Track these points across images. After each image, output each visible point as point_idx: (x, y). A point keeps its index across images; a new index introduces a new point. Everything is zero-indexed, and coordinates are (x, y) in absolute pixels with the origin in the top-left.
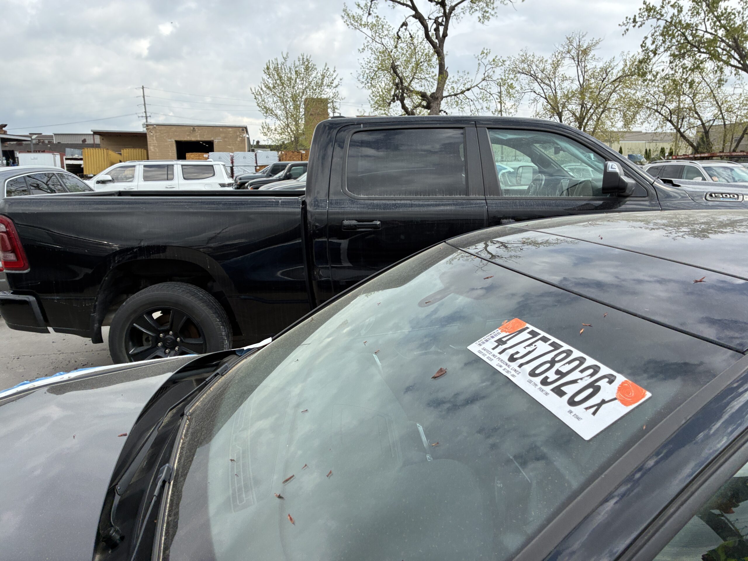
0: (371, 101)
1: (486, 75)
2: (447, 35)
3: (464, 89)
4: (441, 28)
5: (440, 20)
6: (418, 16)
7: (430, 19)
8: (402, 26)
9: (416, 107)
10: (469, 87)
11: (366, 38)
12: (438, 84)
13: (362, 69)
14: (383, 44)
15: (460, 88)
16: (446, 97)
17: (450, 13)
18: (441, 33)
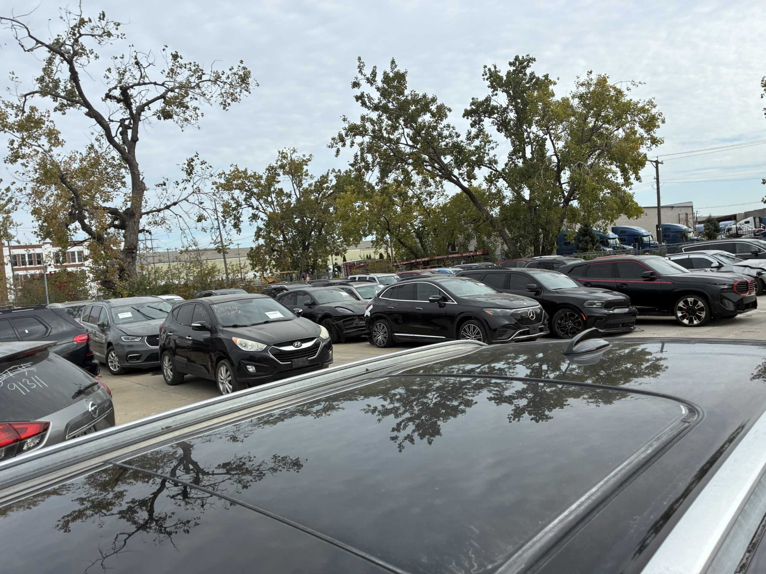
1: (195, 187)
2: (137, 140)
3: (169, 204)
4: (130, 132)
5: (127, 122)
6: (94, 115)
9: (105, 229)
10: (176, 201)
15: (164, 203)
16: (147, 213)
17: (140, 114)
18: (130, 137)
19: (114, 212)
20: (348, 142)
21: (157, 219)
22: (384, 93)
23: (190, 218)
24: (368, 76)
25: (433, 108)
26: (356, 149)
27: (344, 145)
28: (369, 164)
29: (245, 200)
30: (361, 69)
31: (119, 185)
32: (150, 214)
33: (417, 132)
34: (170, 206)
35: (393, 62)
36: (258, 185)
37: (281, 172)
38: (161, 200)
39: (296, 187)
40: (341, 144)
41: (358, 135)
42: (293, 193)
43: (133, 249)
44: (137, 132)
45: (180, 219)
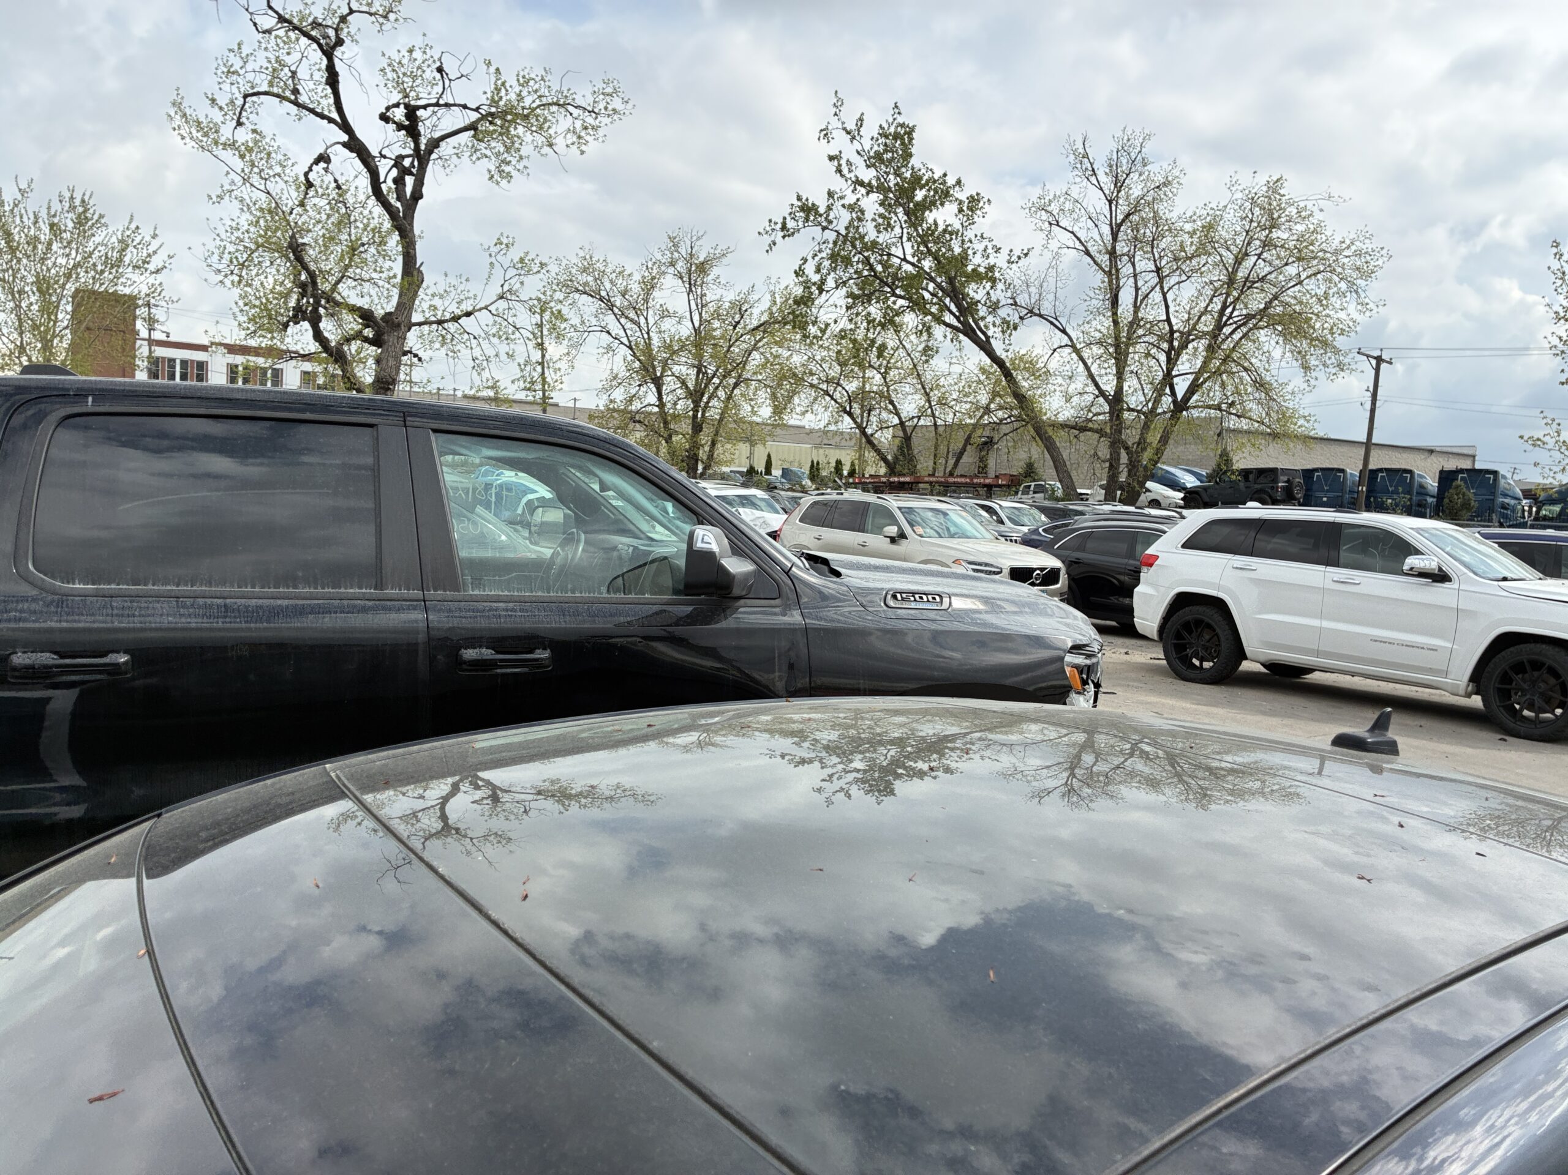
0: (238, 314)
1: (506, 288)
2: (421, 197)
3: (458, 312)
5: (407, 162)
6: (354, 145)
7: (385, 157)
8: (317, 161)
9: (348, 340)
11: (228, 173)
12: (400, 296)
13: (218, 242)
14: (268, 193)
16: (420, 324)
17: (430, 152)
18: (409, 189)
30: (837, 110)
32: (425, 326)
38: (446, 305)
43: (389, 384)
44: (422, 184)
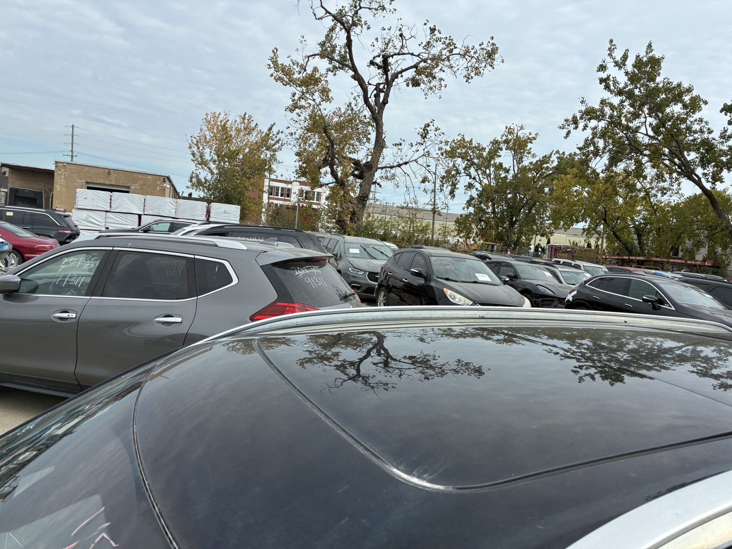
2: (387, 103)
3: (401, 162)
4: (382, 95)
5: (381, 87)
6: (357, 78)
7: (370, 84)
9: (347, 176)
10: (407, 160)
12: (373, 154)
15: (397, 161)
16: (382, 168)
17: (393, 80)
18: (381, 100)
19: (357, 163)
20: (581, 125)
21: (389, 174)
22: (633, 78)
23: (416, 178)
24: (618, 58)
25: (687, 98)
26: (588, 133)
27: (576, 128)
28: (599, 150)
29: (465, 169)
30: (611, 50)
31: (365, 140)
32: (384, 169)
33: (662, 123)
34: (401, 165)
35: (650, 46)
36: (480, 156)
37: (503, 146)
38: (395, 158)
39: (515, 163)
40: (573, 126)
41: (594, 119)
42: (512, 168)
43: (365, 198)
44: (388, 96)
45: (407, 177)
